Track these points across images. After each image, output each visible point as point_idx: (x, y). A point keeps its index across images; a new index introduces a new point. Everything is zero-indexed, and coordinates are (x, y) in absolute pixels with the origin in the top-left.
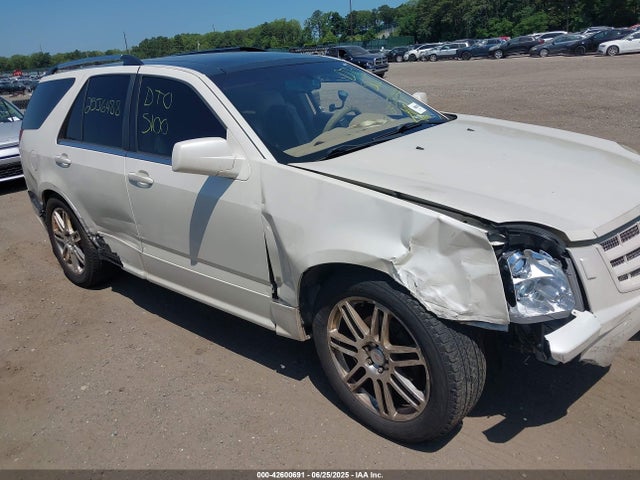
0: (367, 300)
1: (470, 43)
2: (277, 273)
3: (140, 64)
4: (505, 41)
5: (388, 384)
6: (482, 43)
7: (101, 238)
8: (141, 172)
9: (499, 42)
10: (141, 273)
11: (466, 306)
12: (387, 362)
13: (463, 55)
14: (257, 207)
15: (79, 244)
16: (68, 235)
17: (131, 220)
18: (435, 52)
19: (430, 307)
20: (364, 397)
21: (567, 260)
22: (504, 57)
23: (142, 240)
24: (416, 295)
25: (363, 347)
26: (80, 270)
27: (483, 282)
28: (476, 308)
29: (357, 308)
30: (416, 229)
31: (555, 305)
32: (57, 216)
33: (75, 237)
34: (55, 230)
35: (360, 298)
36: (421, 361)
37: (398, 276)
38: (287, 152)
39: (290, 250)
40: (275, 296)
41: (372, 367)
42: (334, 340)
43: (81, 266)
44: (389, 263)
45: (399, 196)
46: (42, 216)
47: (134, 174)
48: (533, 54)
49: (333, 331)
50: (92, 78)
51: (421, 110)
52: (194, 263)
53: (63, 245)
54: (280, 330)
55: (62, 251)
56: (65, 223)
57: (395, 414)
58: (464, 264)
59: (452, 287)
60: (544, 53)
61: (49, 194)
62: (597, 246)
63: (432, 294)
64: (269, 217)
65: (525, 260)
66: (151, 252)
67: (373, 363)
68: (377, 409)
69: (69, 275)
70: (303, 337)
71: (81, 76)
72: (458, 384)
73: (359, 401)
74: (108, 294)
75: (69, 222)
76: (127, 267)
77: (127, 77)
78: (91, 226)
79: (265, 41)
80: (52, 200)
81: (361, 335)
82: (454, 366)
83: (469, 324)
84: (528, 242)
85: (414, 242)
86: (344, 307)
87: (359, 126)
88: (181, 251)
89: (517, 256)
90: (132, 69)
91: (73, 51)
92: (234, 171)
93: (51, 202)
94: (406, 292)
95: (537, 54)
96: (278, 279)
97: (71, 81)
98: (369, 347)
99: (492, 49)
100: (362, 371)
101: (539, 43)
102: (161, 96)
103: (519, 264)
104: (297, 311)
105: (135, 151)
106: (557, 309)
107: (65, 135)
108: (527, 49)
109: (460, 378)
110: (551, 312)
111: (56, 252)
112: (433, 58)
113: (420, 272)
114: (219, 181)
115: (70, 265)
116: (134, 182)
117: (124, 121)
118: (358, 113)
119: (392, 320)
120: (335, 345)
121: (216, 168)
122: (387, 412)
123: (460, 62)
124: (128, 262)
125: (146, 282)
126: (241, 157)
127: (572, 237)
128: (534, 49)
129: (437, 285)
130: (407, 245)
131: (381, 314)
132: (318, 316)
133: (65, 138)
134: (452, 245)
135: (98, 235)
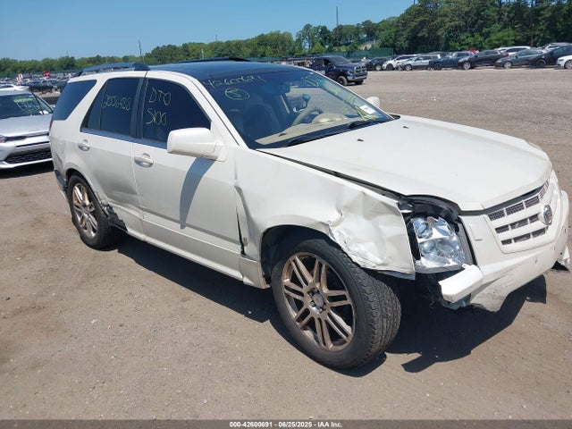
0: (311, 254)
1: (442, 55)
2: (245, 235)
3: (147, 70)
4: (472, 54)
5: (326, 321)
6: (452, 56)
7: (111, 208)
8: (145, 154)
9: (467, 55)
10: (142, 236)
11: (382, 259)
12: (325, 304)
13: (435, 65)
14: (230, 183)
15: (93, 213)
16: (85, 206)
17: (134, 193)
18: (410, 62)
19: (355, 259)
20: (308, 334)
21: (459, 225)
22: (472, 68)
23: (143, 209)
24: (345, 250)
25: (308, 293)
26: (93, 234)
27: (394, 240)
28: (389, 260)
29: (304, 262)
30: (347, 200)
31: (450, 260)
32: (77, 190)
33: (90, 208)
34: (75, 202)
35: (306, 253)
36: (349, 302)
37: (332, 235)
38: (258, 141)
39: (253, 215)
40: (243, 253)
41: (314, 308)
42: (287, 288)
43: (94, 231)
44: (326, 225)
45: (337, 174)
46: (65, 190)
47: (139, 156)
48: (498, 66)
49: (287, 281)
50: (110, 80)
51: (370, 111)
52: (183, 227)
53: (80, 214)
54: (246, 281)
55: (79, 219)
56: (83, 196)
57: (331, 346)
58: (381, 226)
59: (372, 244)
60: (508, 65)
61: (72, 172)
62: (485, 215)
63: (357, 249)
64: (239, 190)
65: (427, 224)
66: (150, 219)
67: (315, 306)
68: (318, 342)
69: (84, 239)
70: (263, 285)
71: (101, 79)
72: (376, 319)
73: (305, 336)
74: (114, 255)
75: (86, 195)
76: (130, 231)
77: (137, 79)
78: (103, 198)
79: (261, 50)
80: (73, 177)
81: (306, 283)
82: (373, 305)
83: (385, 273)
84: (430, 211)
85: (346, 209)
86: (294, 261)
87: (317, 122)
88: (173, 217)
89: (420, 221)
90: (141, 74)
91: (95, 56)
92: (214, 154)
93: (73, 178)
94: (338, 247)
95: (502, 66)
96: (245, 239)
97: (93, 83)
98: (312, 292)
99: (461, 61)
100: (307, 312)
101: (504, 56)
102: (163, 95)
103: (422, 227)
104: (259, 264)
105: (140, 138)
106: (452, 263)
107: (86, 125)
108: (492, 62)
109: (377, 314)
110: (447, 265)
111: (74, 220)
112: (408, 68)
113: (348, 232)
114: (204, 162)
115: (85, 231)
116: (138, 162)
117: (133, 115)
118: (320, 112)
119: (328, 269)
120: (287, 292)
121: (201, 151)
122: (325, 344)
123: (433, 72)
124: (131, 227)
125: (145, 243)
126: (220, 143)
127: (463, 208)
128: (499, 61)
129: (360, 242)
130: (340, 212)
131: (321, 266)
132: (275, 268)
133: (87, 127)
134: (372, 212)
135: (108, 205)
